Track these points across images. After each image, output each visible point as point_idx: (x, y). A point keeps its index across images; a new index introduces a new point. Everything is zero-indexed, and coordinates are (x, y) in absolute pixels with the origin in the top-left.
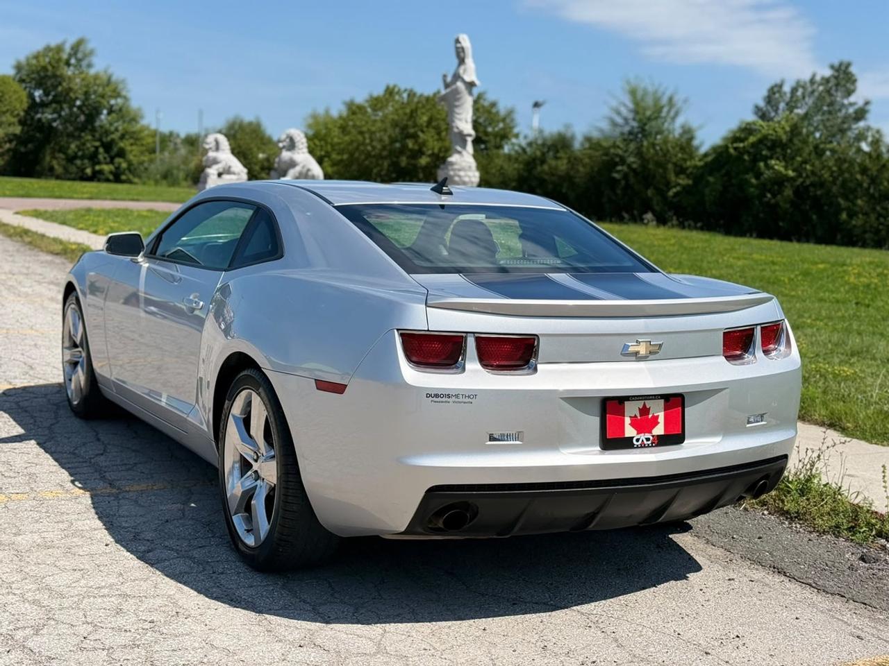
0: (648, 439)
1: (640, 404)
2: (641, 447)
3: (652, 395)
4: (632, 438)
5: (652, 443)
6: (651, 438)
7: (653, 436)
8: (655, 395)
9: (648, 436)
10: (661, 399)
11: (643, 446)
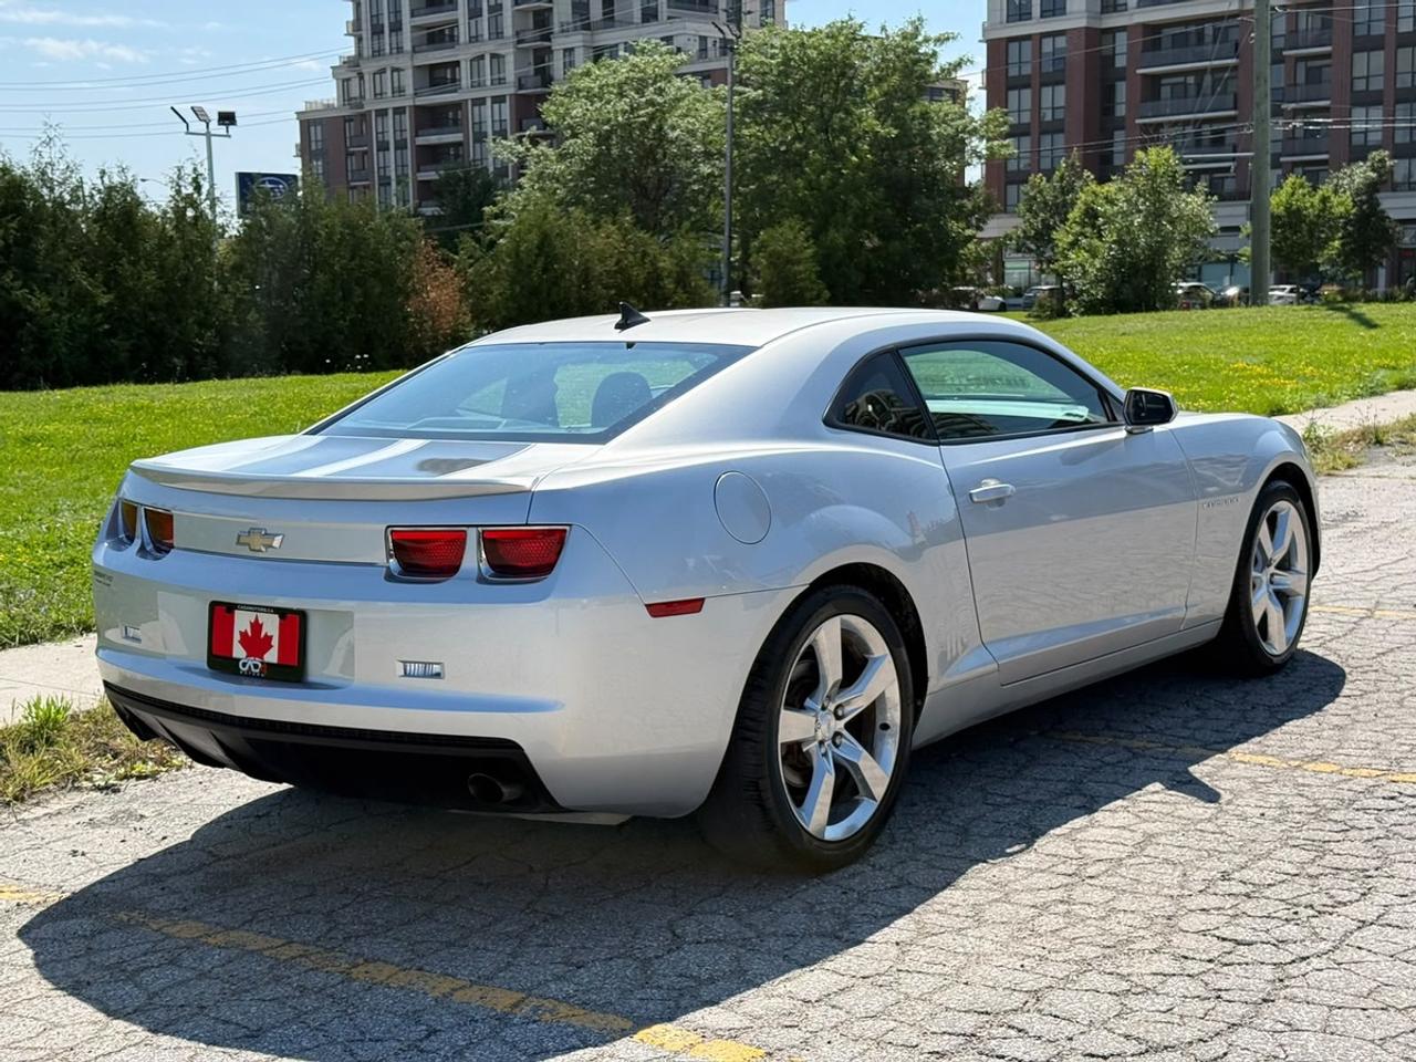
0: (256, 666)
1: (251, 616)
2: (248, 676)
3: (264, 607)
4: (239, 660)
5: (261, 672)
6: (260, 665)
7: (262, 663)
8: (267, 607)
9: (258, 661)
10: (274, 613)
11: (249, 675)
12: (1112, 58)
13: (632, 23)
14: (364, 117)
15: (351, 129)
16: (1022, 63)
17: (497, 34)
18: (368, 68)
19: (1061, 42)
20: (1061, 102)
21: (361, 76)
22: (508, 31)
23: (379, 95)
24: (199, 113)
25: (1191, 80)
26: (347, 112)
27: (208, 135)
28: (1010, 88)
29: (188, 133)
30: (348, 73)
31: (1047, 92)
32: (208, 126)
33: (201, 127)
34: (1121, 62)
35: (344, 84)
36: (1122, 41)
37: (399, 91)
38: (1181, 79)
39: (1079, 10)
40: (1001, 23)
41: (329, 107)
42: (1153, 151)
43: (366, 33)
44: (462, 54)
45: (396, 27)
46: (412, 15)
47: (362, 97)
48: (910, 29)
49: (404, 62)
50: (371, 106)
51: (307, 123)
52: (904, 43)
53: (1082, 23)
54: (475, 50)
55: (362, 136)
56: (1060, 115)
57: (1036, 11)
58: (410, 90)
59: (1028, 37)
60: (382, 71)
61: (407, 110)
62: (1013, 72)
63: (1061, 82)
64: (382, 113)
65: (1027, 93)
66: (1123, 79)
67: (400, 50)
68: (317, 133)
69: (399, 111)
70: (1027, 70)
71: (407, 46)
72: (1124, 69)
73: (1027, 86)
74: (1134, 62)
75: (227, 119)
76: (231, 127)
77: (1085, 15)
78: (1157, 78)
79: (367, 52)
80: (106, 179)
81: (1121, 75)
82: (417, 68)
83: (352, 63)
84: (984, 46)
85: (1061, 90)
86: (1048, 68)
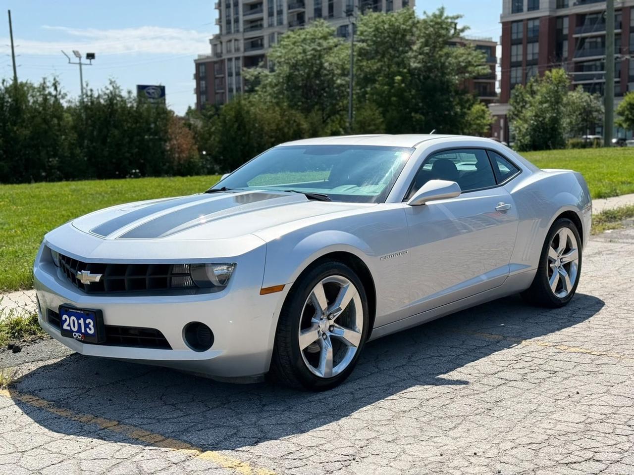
12: (561, 30)
13: (341, 17)
14: (222, 62)
15: (217, 66)
16: (518, 33)
17: (280, 23)
18: (224, 39)
19: (537, 23)
20: (537, 50)
21: (221, 43)
22: (285, 22)
23: (229, 51)
24: (77, 54)
25: (599, 40)
26: (215, 59)
27: (80, 64)
28: (512, 44)
29: (70, 63)
30: (216, 41)
31: (530, 46)
32: (80, 60)
33: (77, 60)
34: (566, 32)
35: (214, 46)
36: (566, 21)
37: (237, 50)
38: (594, 40)
39: (545, 8)
40: (509, 14)
41: (208, 57)
42: (554, 71)
43: (224, 23)
44: (265, 33)
45: (237, 21)
46: (244, 15)
47: (222, 53)
48: (437, 13)
49: (240, 36)
50: (225, 56)
51: (199, 64)
52: (435, 19)
53: (547, 14)
54: (271, 30)
55: (222, 70)
56: (536, 57)
57: (525, 8)
58: (242, 49)
59: (521, 21)
60: (230, 41)
61: (241, 59)
62: (514, 37)
63: (537, 41)
64: (230, 60)
65: (520, 47)
66: (566, 39)
67: (238, 31)
68: (202, 69)
69: (237, 59)
70: (521, 36)
71: (241, 29)
72: (567, 35)
73: (521, 43)
74: (572, 32)
75: (91, 56)
76: (92, 60)
77: (548, 10)
78: (584, 39)
79: (224, 32)
80: (5, 83)
81: (566, 38)
82: (245, 39)
83: (217, 37)
84: (501, 26)
85: (537, 45)
86: (531, 35)
